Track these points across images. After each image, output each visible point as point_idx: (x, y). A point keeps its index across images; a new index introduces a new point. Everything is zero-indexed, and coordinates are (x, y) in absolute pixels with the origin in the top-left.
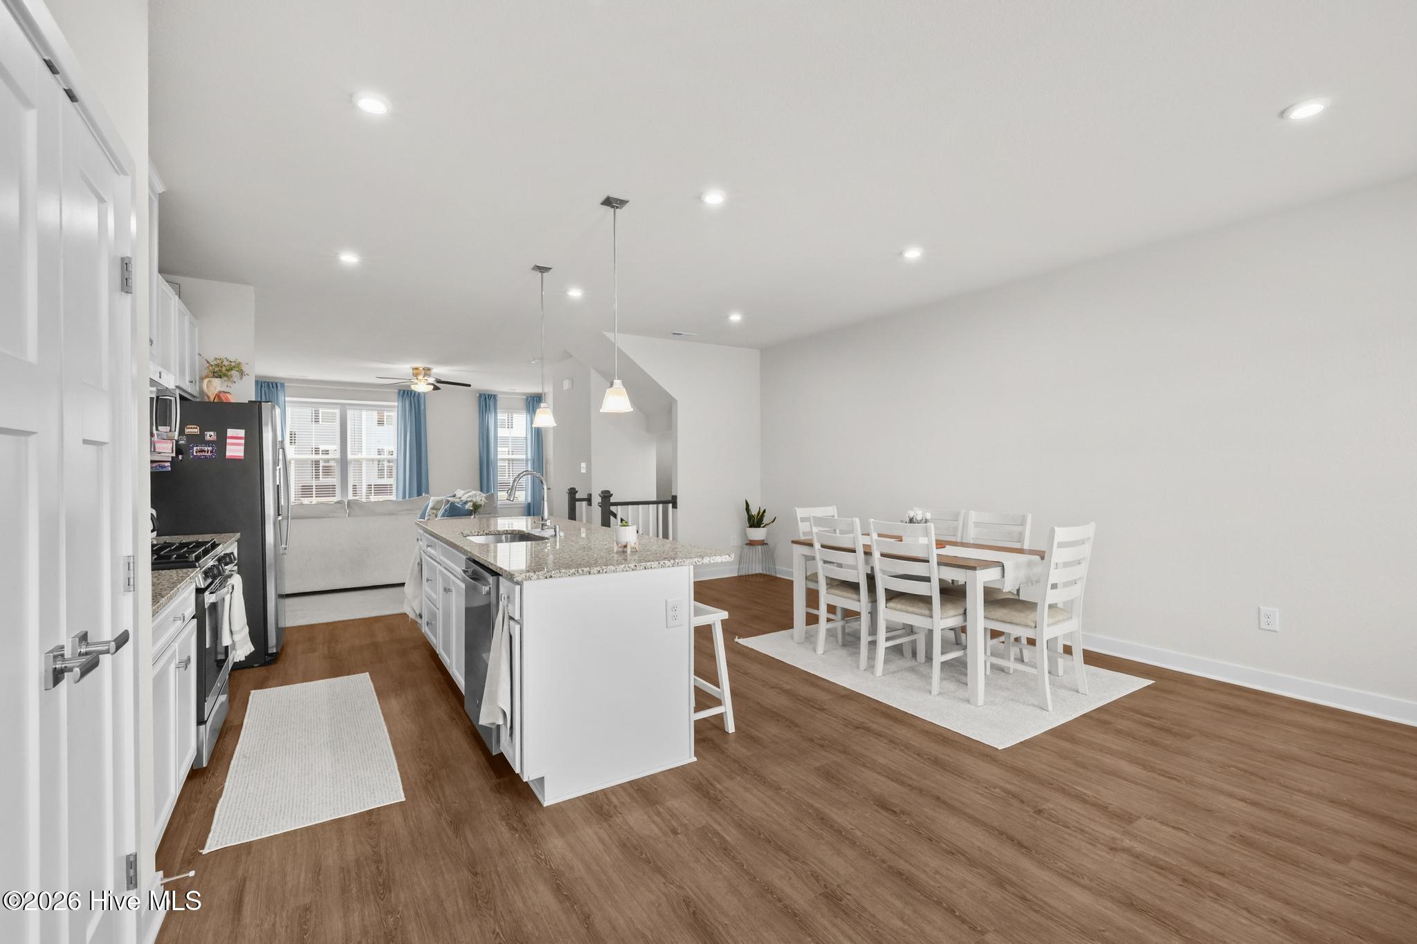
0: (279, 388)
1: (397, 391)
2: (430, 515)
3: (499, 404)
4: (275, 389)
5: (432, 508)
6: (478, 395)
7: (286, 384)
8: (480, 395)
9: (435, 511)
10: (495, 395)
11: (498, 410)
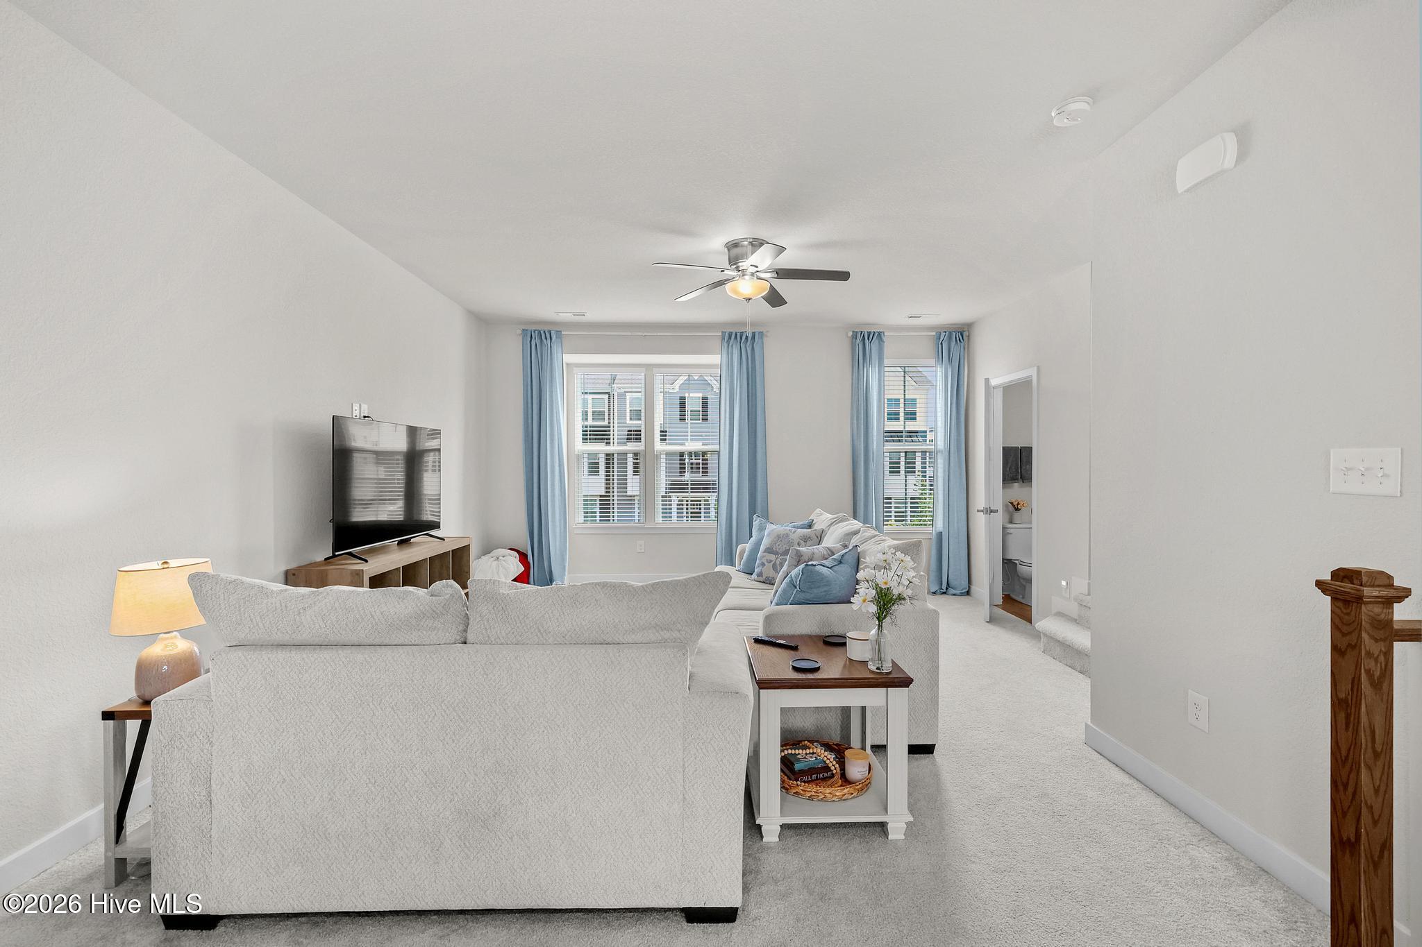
0: (554, 338)
1: (720, 334)
2: (763, 564)
3: (888, 348)
4: (549, 341)
5: (769, 550)
6: (850, 334)
7: (563, 333)
8: (855, 334)
9: (772, 557)
10: (879, 333)
11: (886, 362)
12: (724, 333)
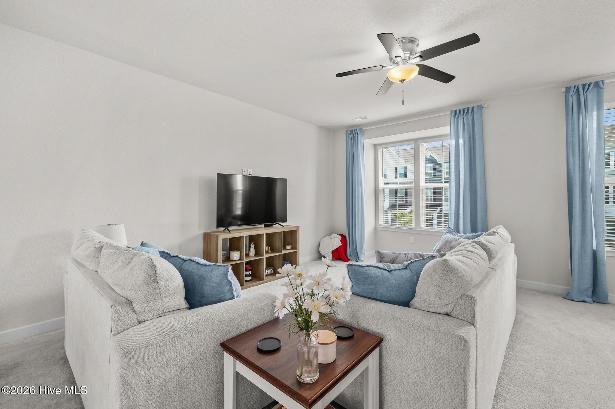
0: (358, 133)
1: (448, 113)
6: (564, 90)
7: (362, 129)
8: (568, 89)
10: (597, 83)
11: (606, 106)
12: (451, 111)
